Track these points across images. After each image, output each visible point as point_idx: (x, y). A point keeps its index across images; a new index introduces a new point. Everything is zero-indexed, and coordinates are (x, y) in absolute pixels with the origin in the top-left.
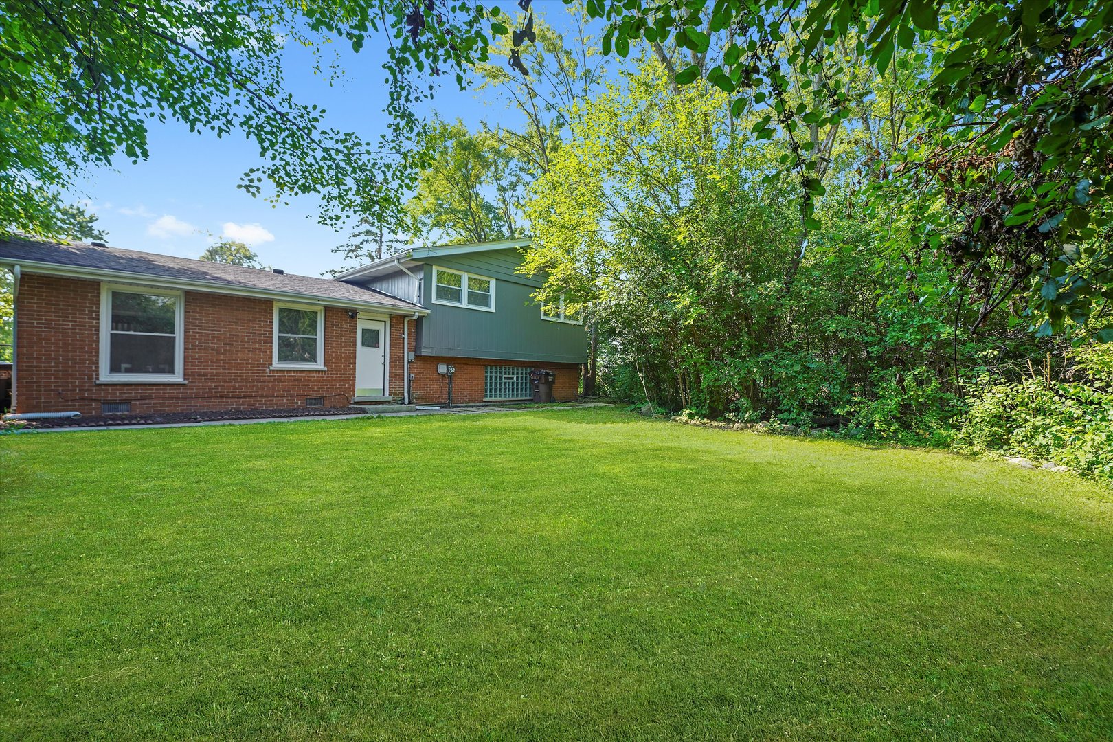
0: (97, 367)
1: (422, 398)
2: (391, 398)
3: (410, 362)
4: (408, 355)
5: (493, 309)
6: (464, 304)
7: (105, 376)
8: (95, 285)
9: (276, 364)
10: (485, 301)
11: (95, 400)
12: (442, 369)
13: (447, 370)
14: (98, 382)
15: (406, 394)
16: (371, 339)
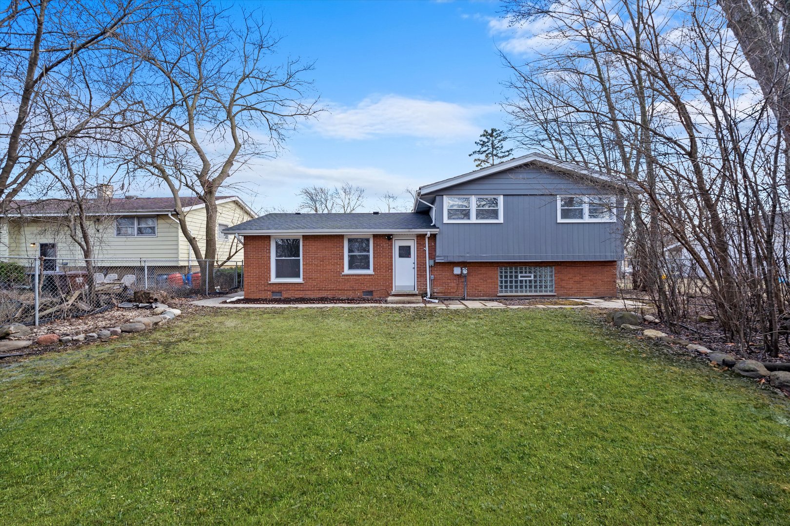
0: (270, 275)
1: (442, 293)
2: (417, 293)
3: (431, 267)
4: (428, 263)
5: (501, 220)
6: (473, 220)
7: (274, 279)
8: (268, 238)
9: (347, 271)
10: (495, 214)
11: (269, 291)
12: (457, 271)
13: (462, 272)
14: (269, 282)
15: (428, 290)
16: (405, 252)
